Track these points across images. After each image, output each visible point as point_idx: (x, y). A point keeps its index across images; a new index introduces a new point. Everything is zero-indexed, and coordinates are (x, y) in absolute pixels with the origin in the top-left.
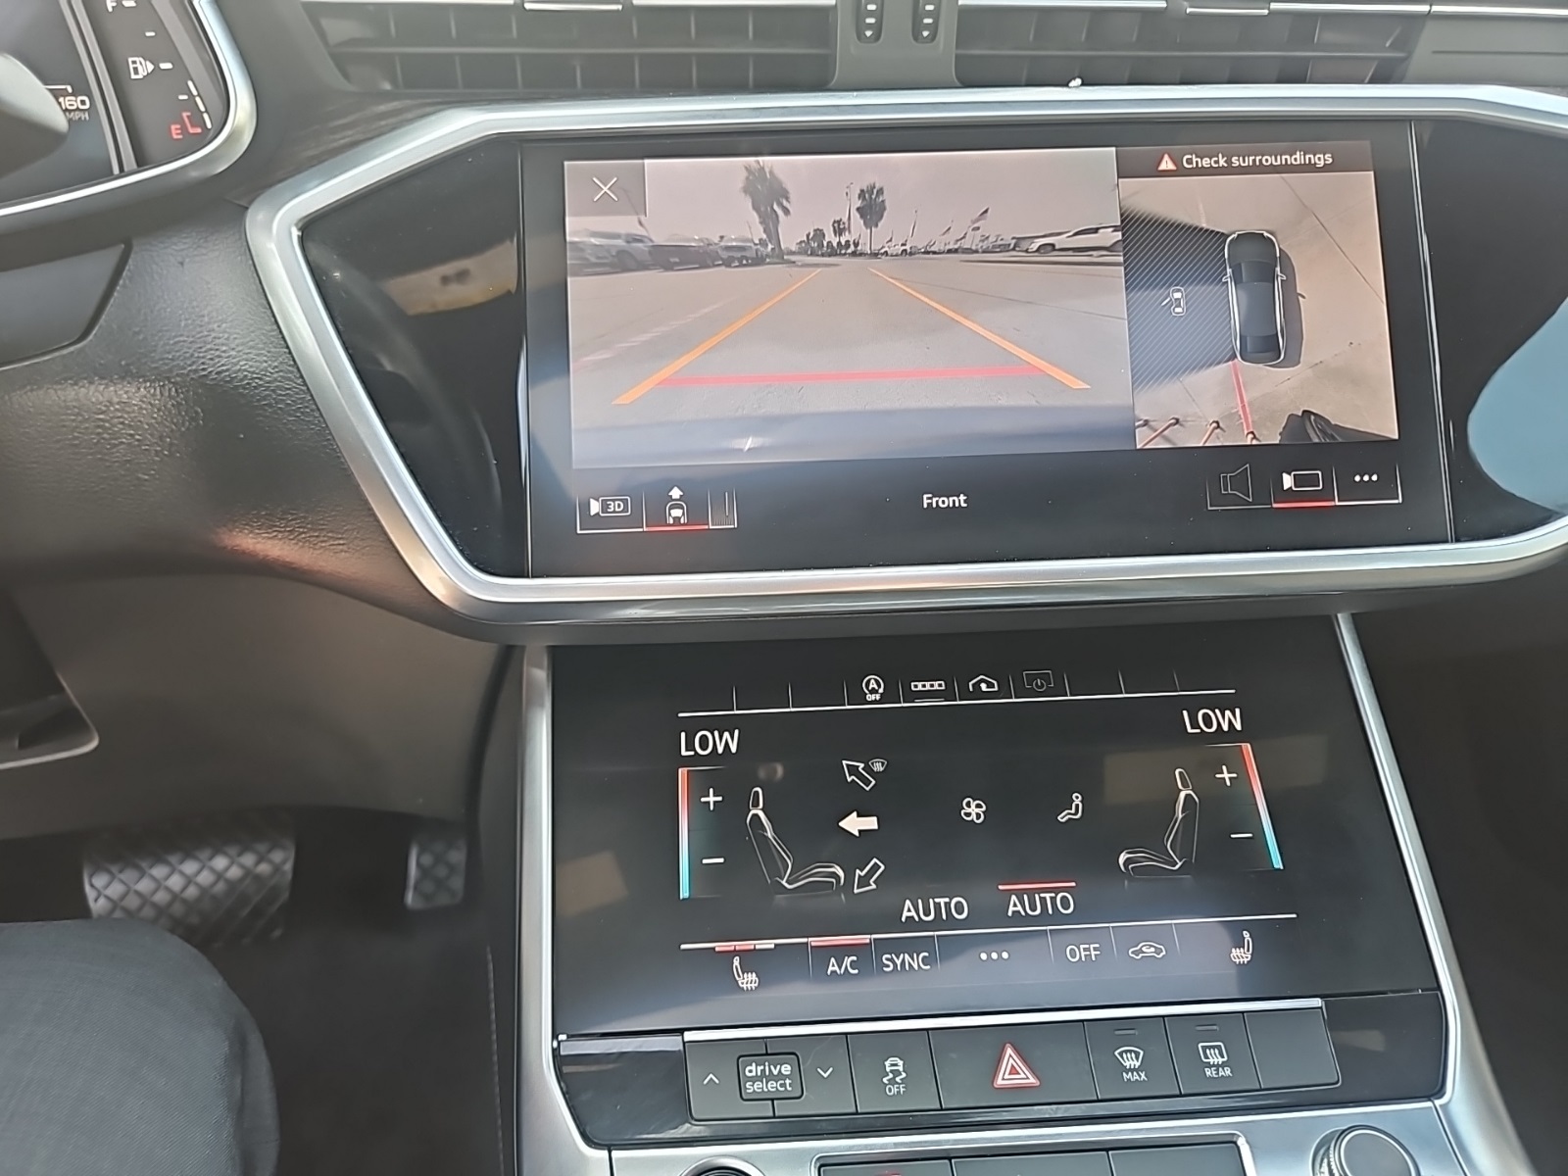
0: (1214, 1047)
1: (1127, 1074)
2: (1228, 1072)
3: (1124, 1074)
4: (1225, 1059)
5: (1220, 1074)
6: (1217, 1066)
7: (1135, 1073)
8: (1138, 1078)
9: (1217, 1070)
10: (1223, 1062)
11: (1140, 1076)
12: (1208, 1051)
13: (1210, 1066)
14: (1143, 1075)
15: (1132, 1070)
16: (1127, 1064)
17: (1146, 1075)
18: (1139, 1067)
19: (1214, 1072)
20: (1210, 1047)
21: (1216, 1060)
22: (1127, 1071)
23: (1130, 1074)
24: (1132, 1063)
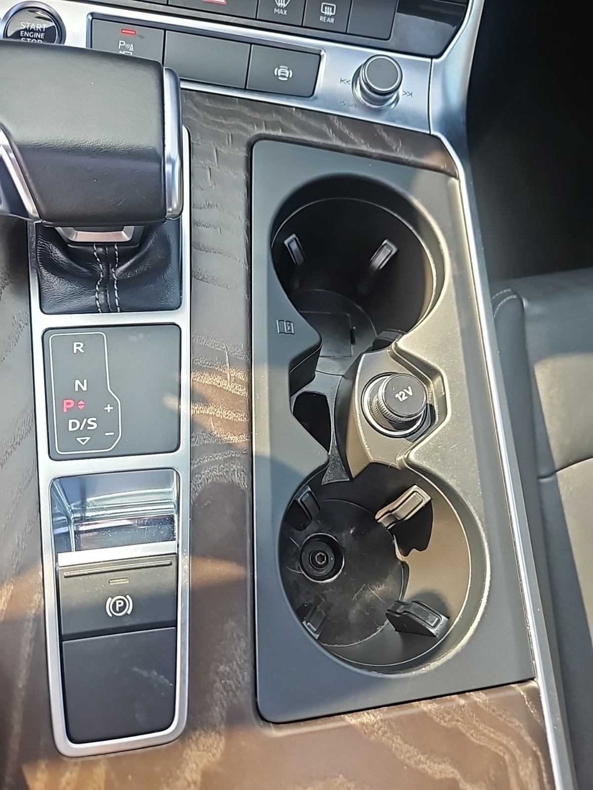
0: (330, 6)
1: (277, 9)
2: (332, 20)
3: (275, 9)
4: (334, 14)
5: (328, 21)
6: (327, 16)
7: (281, 10)
8: (282, 13)
9: (327, 19)
10: (332, 15)
11: (284, 12)
12: (326, 8)
13: (323, 15)
14: (285, 12)
15: (280, 8)
16: (279, 4)
17: (287, 12)
18: (285, 7)
19: (325, 19)
20: (328, 6)
21: (328, 14)
22: (277, 7)
23: (279, 10)
24: (282, 4)
